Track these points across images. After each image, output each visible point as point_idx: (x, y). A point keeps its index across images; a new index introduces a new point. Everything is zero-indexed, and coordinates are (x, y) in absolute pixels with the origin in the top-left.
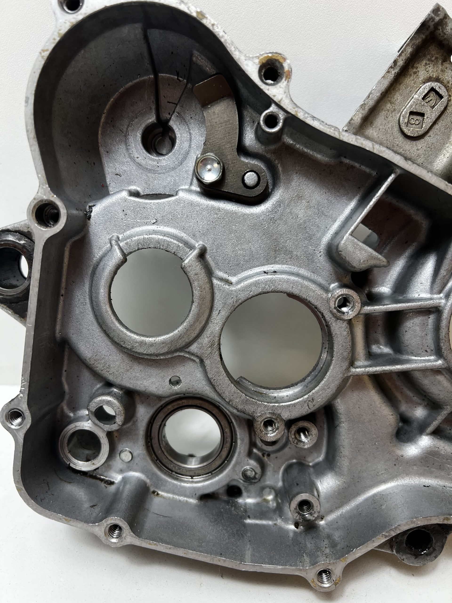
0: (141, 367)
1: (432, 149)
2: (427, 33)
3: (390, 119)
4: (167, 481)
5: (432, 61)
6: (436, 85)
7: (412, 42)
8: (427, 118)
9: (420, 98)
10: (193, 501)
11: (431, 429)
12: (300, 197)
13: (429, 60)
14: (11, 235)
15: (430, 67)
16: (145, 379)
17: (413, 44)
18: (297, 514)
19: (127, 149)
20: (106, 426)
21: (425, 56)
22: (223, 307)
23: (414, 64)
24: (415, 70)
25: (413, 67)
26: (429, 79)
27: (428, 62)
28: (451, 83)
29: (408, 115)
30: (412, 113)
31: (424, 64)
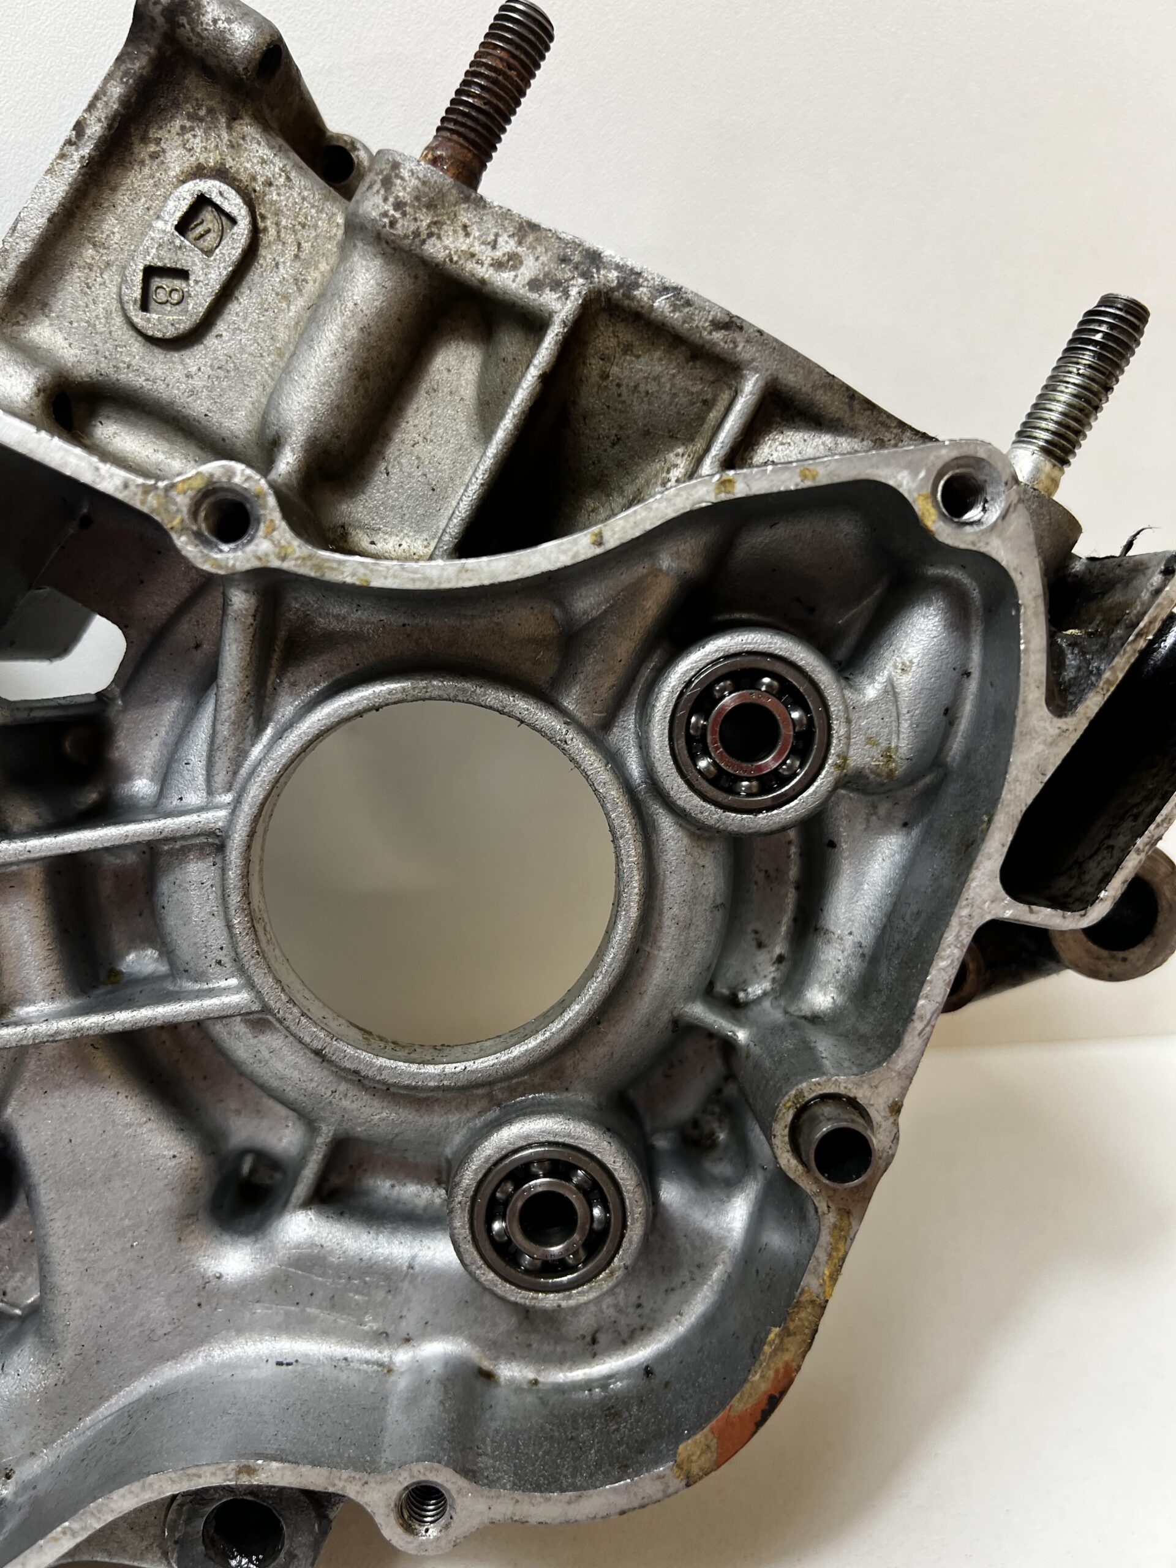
1: (228, 371)
3: (97, 291)
5: (201, 120)
6: (212, 187)
7: (123, 68)
8: (197, 281)
9: (170, 228)
11: (304, 1184)
13: (190, 117)
15: (195, 136)
17: (126, 74)
21: (176, 105)
23: (146, 132)
24: (152, 148)
25: (145, 140)
26: (199, 172)
27: (188, 124)
28: (260, 180)
29: (140, 276)
30: (150, 272)
31: (178, 129)
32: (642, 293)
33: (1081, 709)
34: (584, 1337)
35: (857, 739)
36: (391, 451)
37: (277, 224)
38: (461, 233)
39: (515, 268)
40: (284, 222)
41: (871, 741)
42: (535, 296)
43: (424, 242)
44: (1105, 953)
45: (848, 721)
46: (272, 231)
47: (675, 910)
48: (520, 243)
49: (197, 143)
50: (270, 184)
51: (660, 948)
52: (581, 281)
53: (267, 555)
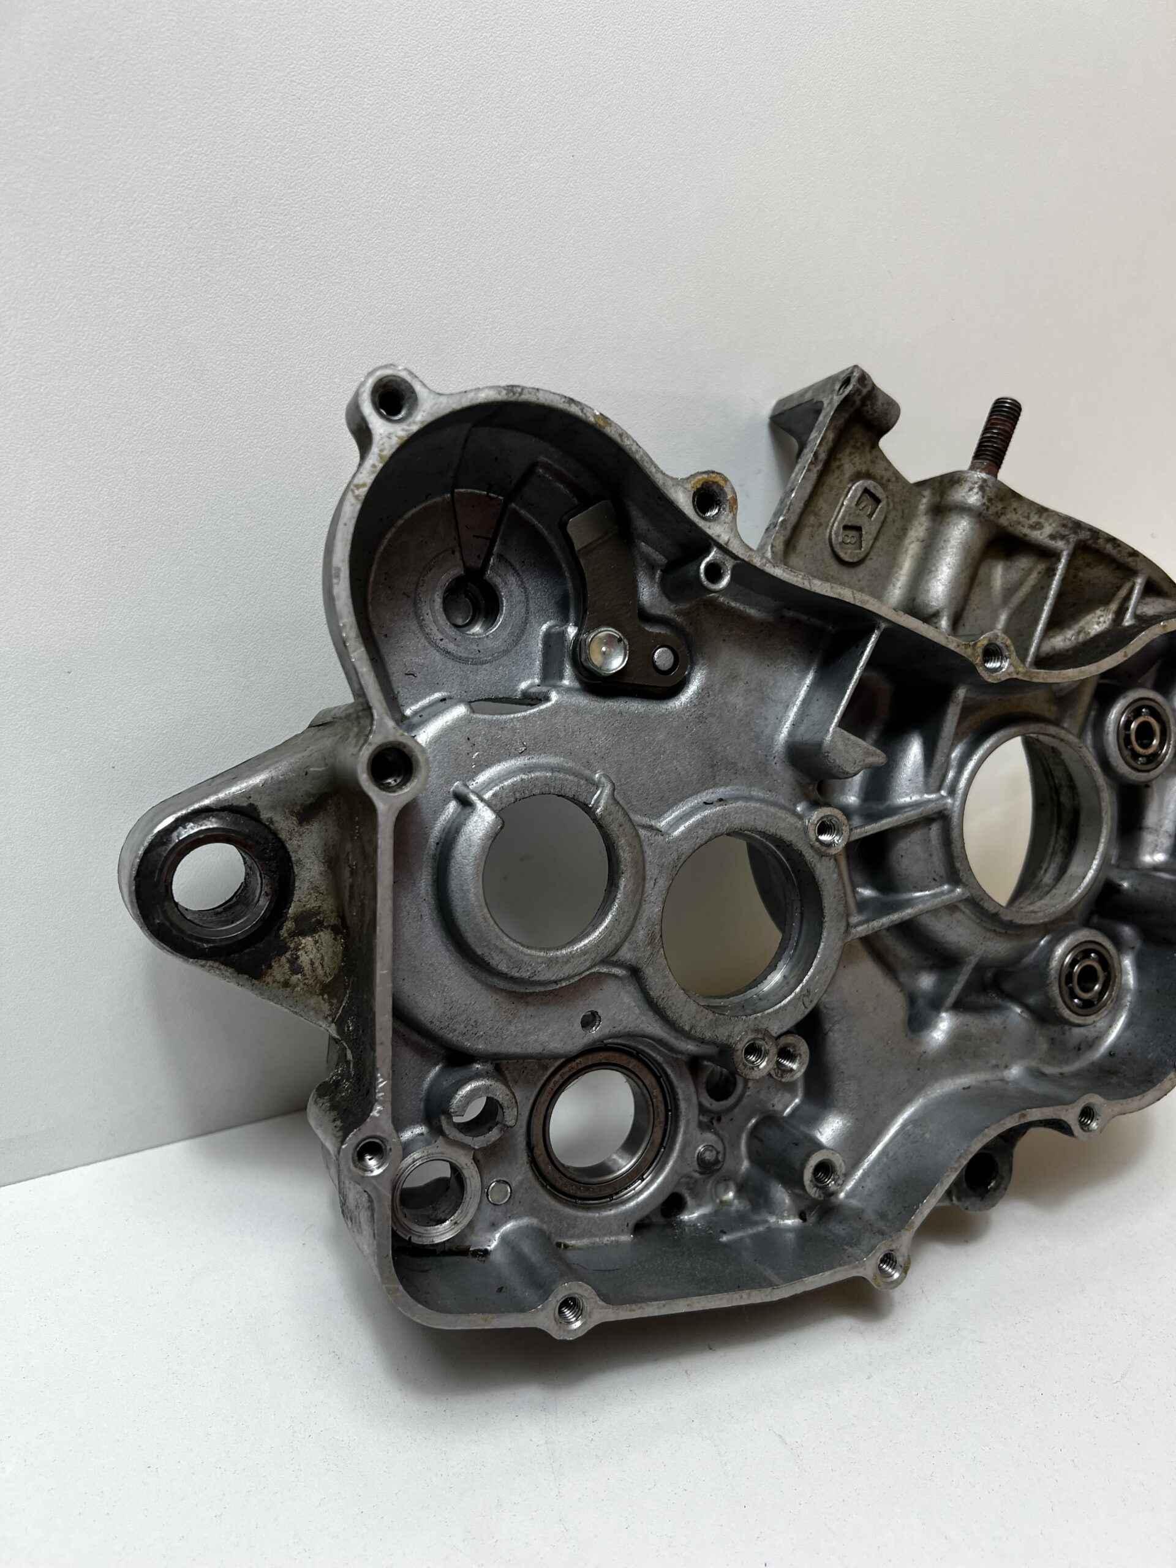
0: (531, 1010)
1: (876, 577)
2: (852, 410)
3: (817, 538)
4: (576, 1218)
6: (869, 484)
8: (866, 533)
9: (853, 505)
10: (626, 1238)
11: (950, 1000)
12: (734, 677)
14: (213, 817)
15: (855, 457)
16: (539, 1030)
17: (835, 428)
18: (815, 1189)
19: (422, 627)
20: (476, 1139)
21: (847, 441)
22: (660, 872)
23: (836, 456)
24: (837, 463)
25: (835, 459)
27: (853, 451)
28: (885, 479)
29: (842, 530)
30: (845, 528)
31: (849, 453)
32: (1100, 540)
37: (893, 501)
39: (1039, 529)
40: (896, 500)
42: (1053, 542)
46: (891, 505)
48: (1040, 517)
52: (1073, 536)
53: (1012, 672)
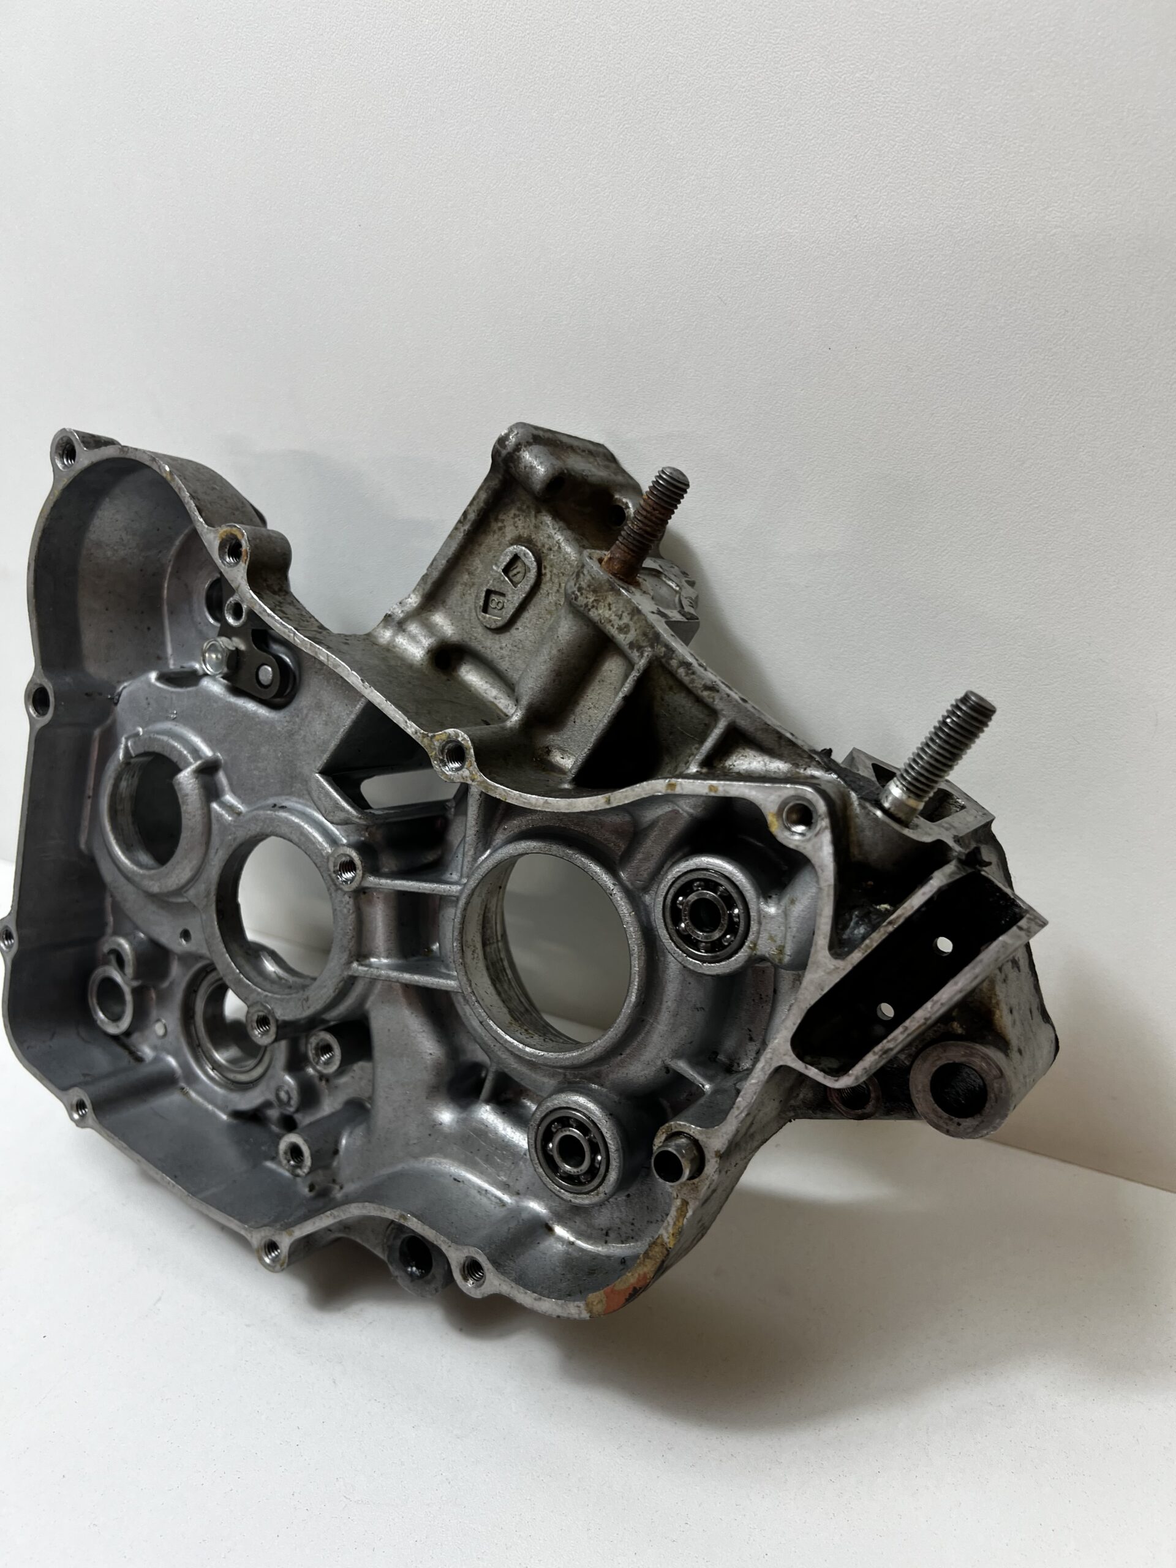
1: (519, 648)
2: (503, 471)
3: (468, 597)
4: (199, 1078)
5: (523, 511)
7: (487, 484)
8: (509, 600)
9: (500, 570)
10: (224, 1116)
13: (519, 509)
15: (519, 520)
21: (513, 502)
22: (221, 845)
23: (497, 516)
24: (500, 524)
25: (496, 520)
26: (518, 540)
27: (517, 513)
28: (547, 546)
29: (483, 594)
30: (489, 593)
31: (512, 515)
32: (674, 663)
33: (849, 958)
34: (602, 1230)
35: (764, 935)
36: (578, 710)
37: (551, 572)
38: (607, 608)
39: (626, 633)
40: (555, 571)
41: (772, 938)
42: (630, 651)
43: (589, 610)
44: (946, 1115)
45: (760, 923)
46: (548, 576)
47: (669, 1003)
48: (631, 619)
49: (520, 524)
50: (551, 549)
51: (658, 1023)
52: (650, 649)
53: (467, 777)
